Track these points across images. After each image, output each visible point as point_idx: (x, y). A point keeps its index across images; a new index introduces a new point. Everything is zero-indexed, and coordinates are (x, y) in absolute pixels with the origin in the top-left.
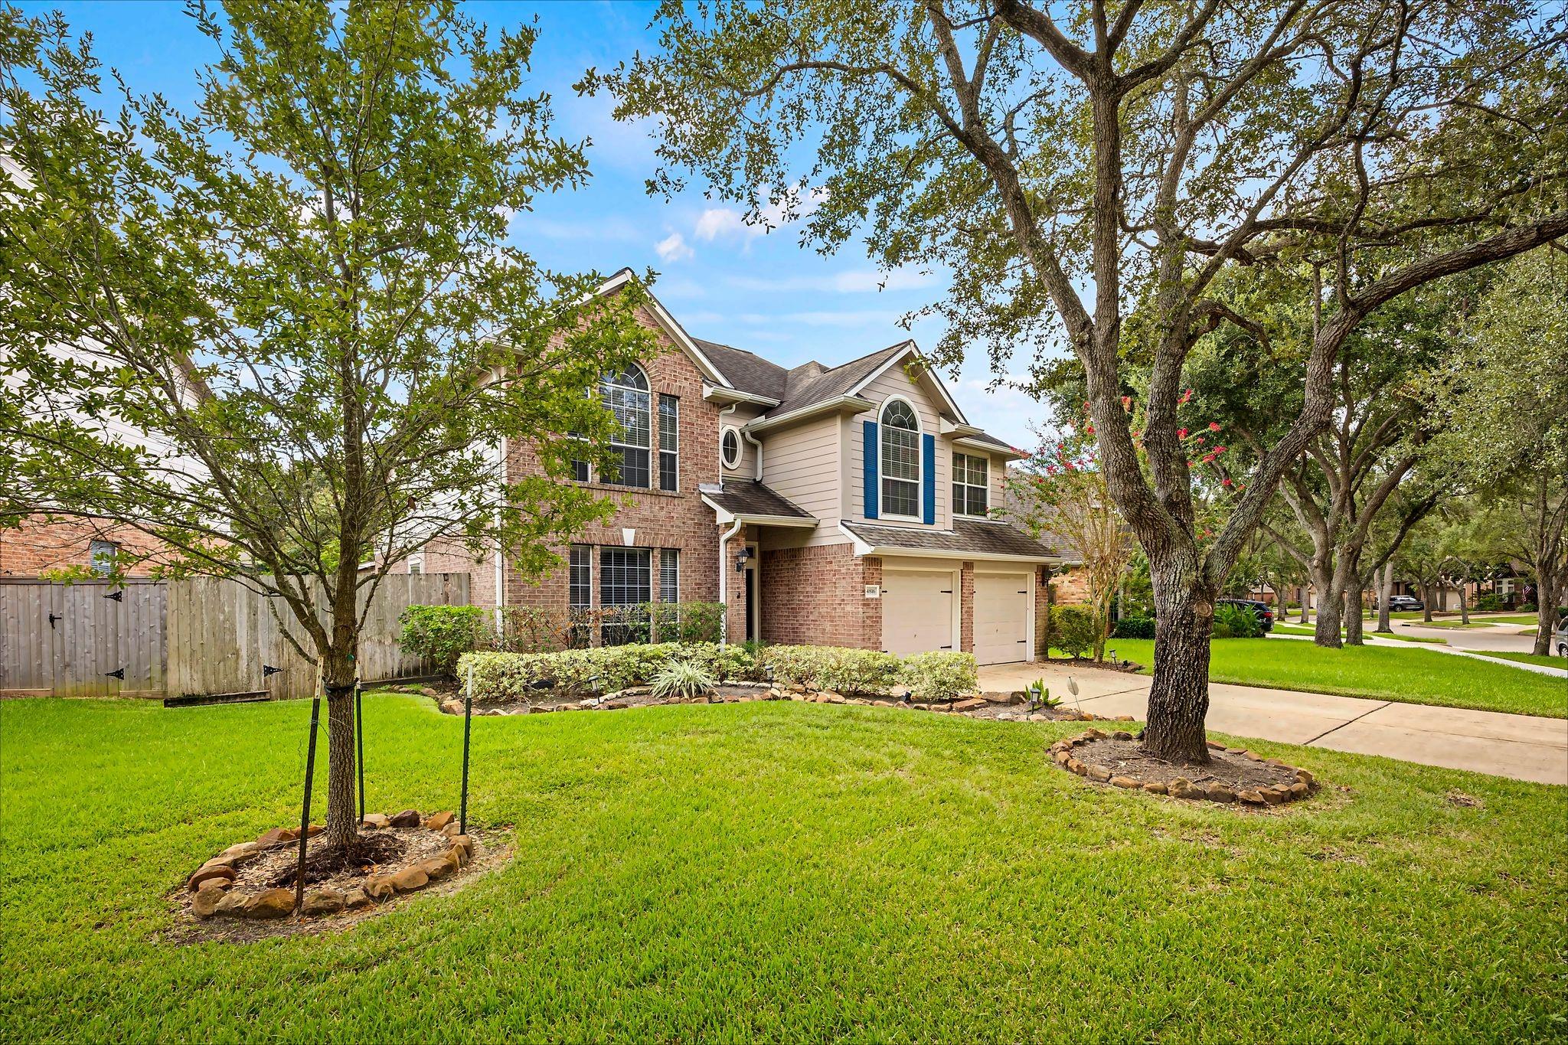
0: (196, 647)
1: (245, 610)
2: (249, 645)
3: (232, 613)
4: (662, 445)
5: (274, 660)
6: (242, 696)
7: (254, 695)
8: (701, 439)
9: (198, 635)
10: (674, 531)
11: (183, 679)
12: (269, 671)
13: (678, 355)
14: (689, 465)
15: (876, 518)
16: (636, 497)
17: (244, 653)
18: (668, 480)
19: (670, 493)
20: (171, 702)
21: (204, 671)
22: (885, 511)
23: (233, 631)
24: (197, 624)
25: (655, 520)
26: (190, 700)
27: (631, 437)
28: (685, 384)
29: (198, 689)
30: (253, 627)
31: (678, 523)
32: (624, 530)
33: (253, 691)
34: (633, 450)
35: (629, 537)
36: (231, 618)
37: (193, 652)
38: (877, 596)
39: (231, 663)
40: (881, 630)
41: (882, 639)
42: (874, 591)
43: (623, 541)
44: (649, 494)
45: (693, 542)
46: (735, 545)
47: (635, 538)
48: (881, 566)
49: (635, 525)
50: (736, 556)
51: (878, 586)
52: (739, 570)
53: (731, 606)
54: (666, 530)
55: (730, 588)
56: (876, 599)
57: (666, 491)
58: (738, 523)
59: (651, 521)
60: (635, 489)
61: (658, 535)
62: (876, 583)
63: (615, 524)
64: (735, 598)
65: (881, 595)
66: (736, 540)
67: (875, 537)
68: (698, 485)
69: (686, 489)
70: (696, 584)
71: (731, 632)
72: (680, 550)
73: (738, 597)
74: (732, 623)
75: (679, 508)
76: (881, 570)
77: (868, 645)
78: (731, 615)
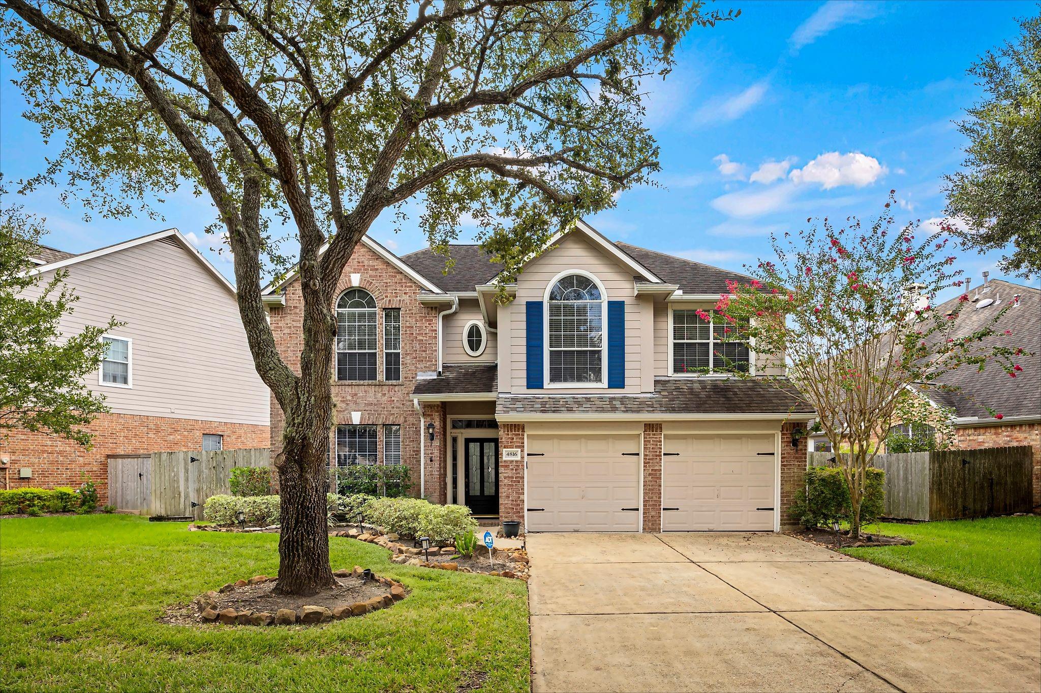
0: (162, 490)
1: (183, 471)
2: (185, 490)
3: (178, 471)
4: (388, 346)
5: (196, 499)
6: (181, 518)
7: (186, 518)
8: (420, 338)
9: (163, 484)
10: (395, 411)
11: (157, 508)
12: (194, 505)
13: (399, 276)
14: (408, 360)
15: (542, 388)
16: (348, 389)
17: (182, 495)
18: (393, 372)
19: (394, 382)
20: (152, 519)
21: (166, 503)
22: (552, 380)
23: (178, 482)
24: (163, 477)
25: (378, 404)
26: (159, 519)
27: (361, 344)
28: (406, 297)
29: (163, 513)
30: (187, 480)
31: (398, 404)
32: (352, 413)
33: (187, 516)
34: (365, 354)
35: (356, 418)
36: (177, 475)
37: (161, 493)
38: (518, 458)
39: (177, 499)
40: (523, 489)
41: (525, 497)
42: (515, 454)
43: (352, 421)
44: (375, 385)
45: (411, 419)
46: (428, 419)
47: (362, 418)
48: (523, 431)
49: (360, 409)
50: (428, 428)
51: (519, 450)
52: (432, 439)
53: (425, 468)
54: (387, 411)
55: (425, 454)
56: (517, 461)
57: (390, 382)
58: (416, 402)
59: (375, 405)
60: (362, 382)
61: (380, 414)
62: (517, 447)
63: (346, 410)
64: (429, 461)
65: (523, 458)
66: (429, 415)
67: (515, 406)
68: (416, 374)
69: (406, 378)
70: (414, 451)
71: (425, 489)
72: (399, 425)
73: (431, 461)
74: (425, 481)
75: (399, 393)
76: (523, 435)
77: (506, 502)
78: (425, 475)
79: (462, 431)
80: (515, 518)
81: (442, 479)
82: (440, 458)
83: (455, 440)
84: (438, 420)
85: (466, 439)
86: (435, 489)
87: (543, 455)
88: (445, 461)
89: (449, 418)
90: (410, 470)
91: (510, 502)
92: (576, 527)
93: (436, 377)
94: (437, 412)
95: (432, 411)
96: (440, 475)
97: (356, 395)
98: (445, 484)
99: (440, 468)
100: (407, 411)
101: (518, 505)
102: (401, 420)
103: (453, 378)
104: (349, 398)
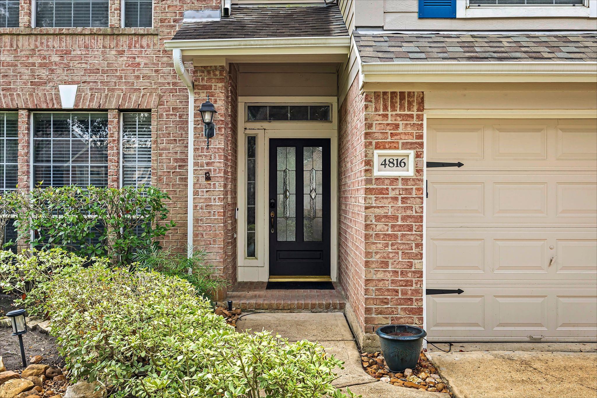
10: (141, 83)
15: (452, 16)
16: (54, 42)
18: (138, 12)
19: (141, 30)
25: (110, 70)
32: (62, 87)
35: (68, 98)
38: (410, 172)
40: (419, 245)
41: (424, 265)
42: (401, 163)
43: (59, 103)
44: (105, 35)
45: (172, 99)
46: (203, 96)
47: (78, 97)
48: (421, 108)
49: (76, 79)
50: (202, 112)
51: (412, 153)
52: (210, 135)
53: (196, 193)
54: (126, 83)
55: (196, 164)
56: (405, 180)
57: (132, 30)
58: (176, 55)
59: (104, 72)
60: (79, 29)
61: (113, 90)
62: (405, 146)
63: (50, 81)
64: (203, 180)
65: (419, 171)
66: (204, 87)
67: (403, 49)
68: (182, 15)
69: (162, 21)
70: (176, 160)
71: (195, 235)
72: (149, 110)
73: (208, 178)
74: (196, 220)
75: (149, 51)
76: (420, 118)
77: (380, 276)
78: (195, 207)
79: (265, 125)
80: (402, 314)
81: (229, 214)
82: (226, 172)
83: (252, 141)
84: (222, 96)
85: (271, 140)
86: (216, 235)
87: (460, 165)
88: (234, 180)
89: (243, 102)
90: (167, 196)
91: (389, 276)
92: (536, 331)
93: (218, 19)
94: (221, 80)
95: (209, 79)
96: (224, 207)
97: (68, 52)
98: (235, 222)
99: (226, 193)
100: (163, 84)
101: (408, 283)
102: (151, 102)
103: (252, 21)
104: (55, 58)
